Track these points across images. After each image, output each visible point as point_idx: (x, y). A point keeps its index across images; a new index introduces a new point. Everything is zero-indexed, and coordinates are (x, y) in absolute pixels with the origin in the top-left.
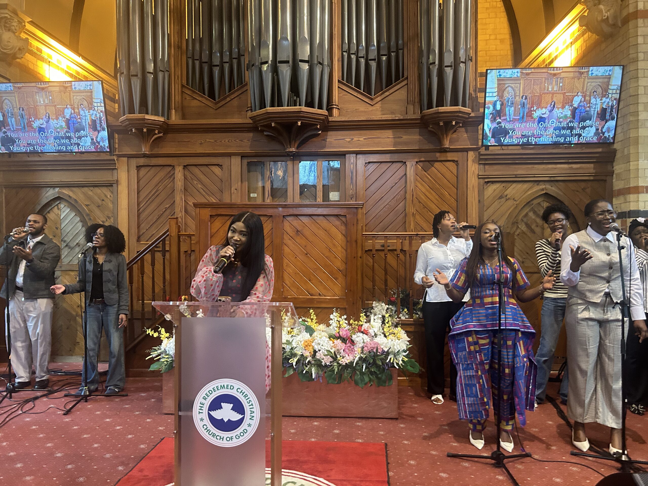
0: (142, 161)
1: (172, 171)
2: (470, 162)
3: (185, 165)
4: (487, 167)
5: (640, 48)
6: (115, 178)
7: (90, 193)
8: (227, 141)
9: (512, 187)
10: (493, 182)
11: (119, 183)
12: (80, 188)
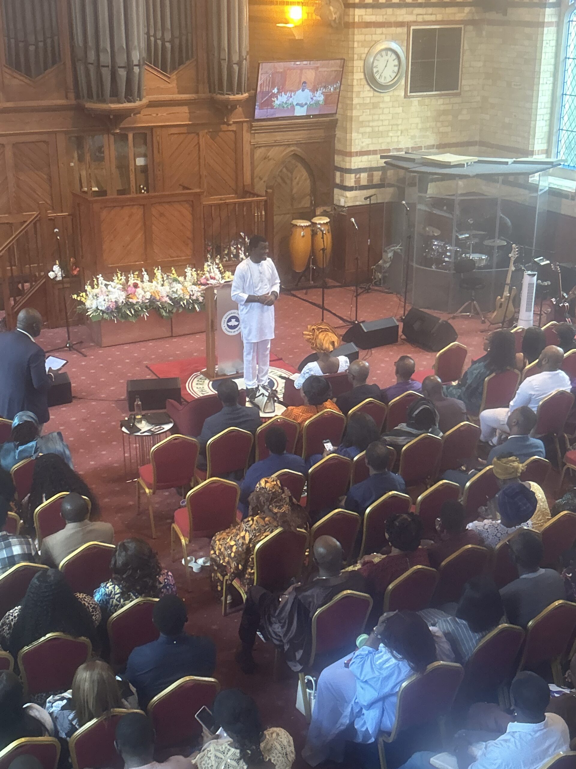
1: (1, 149)
2: (244, 132)
3: (14, 143)
4: (256, 135)
5: (356, 51)
8: (51, 119)
9: (272, 150)
10: (260, 147)
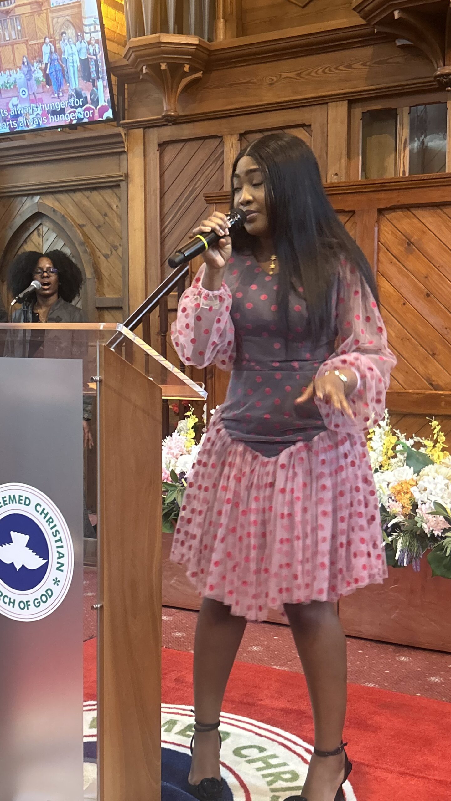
0: (168, 132)
1: (218, 149)
3: (242, 132)
6: (123, 171)
7: (86, 202)
8: (320, 71)
11: (129, 179)
12: (72, 194)
